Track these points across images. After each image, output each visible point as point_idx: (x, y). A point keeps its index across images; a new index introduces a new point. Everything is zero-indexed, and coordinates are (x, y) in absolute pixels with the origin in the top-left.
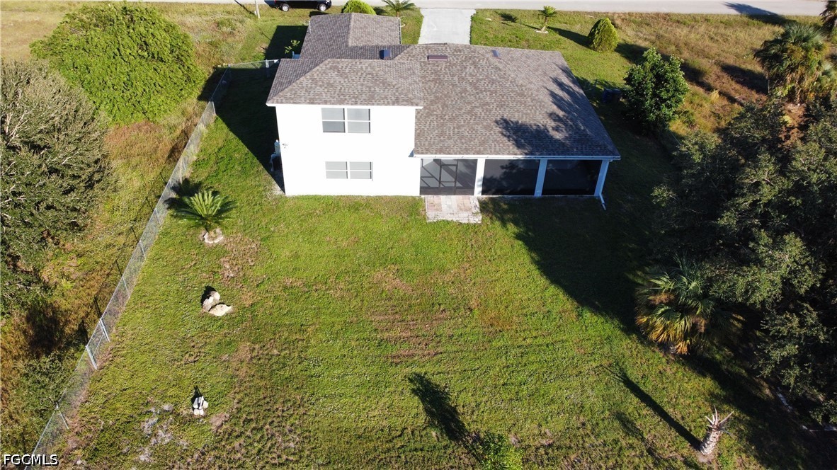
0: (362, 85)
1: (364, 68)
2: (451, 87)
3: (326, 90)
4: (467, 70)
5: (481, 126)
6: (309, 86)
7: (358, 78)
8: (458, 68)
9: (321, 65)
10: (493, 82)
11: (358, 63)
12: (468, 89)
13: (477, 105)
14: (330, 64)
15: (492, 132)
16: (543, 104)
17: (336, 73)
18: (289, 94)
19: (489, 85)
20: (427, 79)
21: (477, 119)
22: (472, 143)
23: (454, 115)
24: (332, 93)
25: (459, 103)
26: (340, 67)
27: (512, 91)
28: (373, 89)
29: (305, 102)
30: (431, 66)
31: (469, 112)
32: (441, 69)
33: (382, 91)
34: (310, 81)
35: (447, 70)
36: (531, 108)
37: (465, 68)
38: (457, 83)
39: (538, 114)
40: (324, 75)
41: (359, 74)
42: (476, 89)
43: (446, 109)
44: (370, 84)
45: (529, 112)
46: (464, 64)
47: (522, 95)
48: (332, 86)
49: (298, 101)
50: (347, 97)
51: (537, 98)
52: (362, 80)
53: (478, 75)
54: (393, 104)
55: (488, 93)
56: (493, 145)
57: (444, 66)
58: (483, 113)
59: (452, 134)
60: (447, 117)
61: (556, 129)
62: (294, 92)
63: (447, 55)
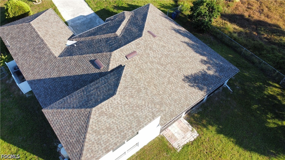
0: (127, 116)
1: (119, 102)
2: (150, 71)
3: (109, 135)
4: (151, 55)
5: (179, 88)
6: (96, 138)
7: (121, 112)
8: (146, 56)
9: (92, 116)
10: (167, 56)
11: (113, 100)
12: (159, 68)
13: (170, 76)
14: (97, 112)
15: (186, 89)
16: (195, 57)
17: (106, 117)
18: (88, 155)
19: (167, 59)
20: (135, 73)
21: (175, 85)
22: (182, 101)
23: (163, 89)
24: (114, 134)
25: (160, 80)
26: (105, 110)
27: (179, 57)
28: (135, 115)
29: (103, 154)
30: (131, 62)
31: (169, 82)
32: (138, 62)
33: (141, 113)
34: (94, 134)
35: (141, 60)
36: (192, 63)
37: (149, 54)
38: (151, 67)
39: (197, 65)
40: (99, 123)
41: (120, 108)
42: (162, 65)
43: (157, 87)
44: (131, 113)
45: (193, 66)
46: (147, 52)
47: (183, 57)
48: (111, 129)
49: (98, 156)
50: (125, 132)
51: (191, 55)
52: (124, 113)
53: (158, 56)
54: (153, 119)
55: (169, 65)
56: (191, 96)
57: (138, 59)
58: (175, 79)
59: (170, 102)
60: (161, 92)
61: (209, 69)
62: (90, 150)
63: (135, 50)
